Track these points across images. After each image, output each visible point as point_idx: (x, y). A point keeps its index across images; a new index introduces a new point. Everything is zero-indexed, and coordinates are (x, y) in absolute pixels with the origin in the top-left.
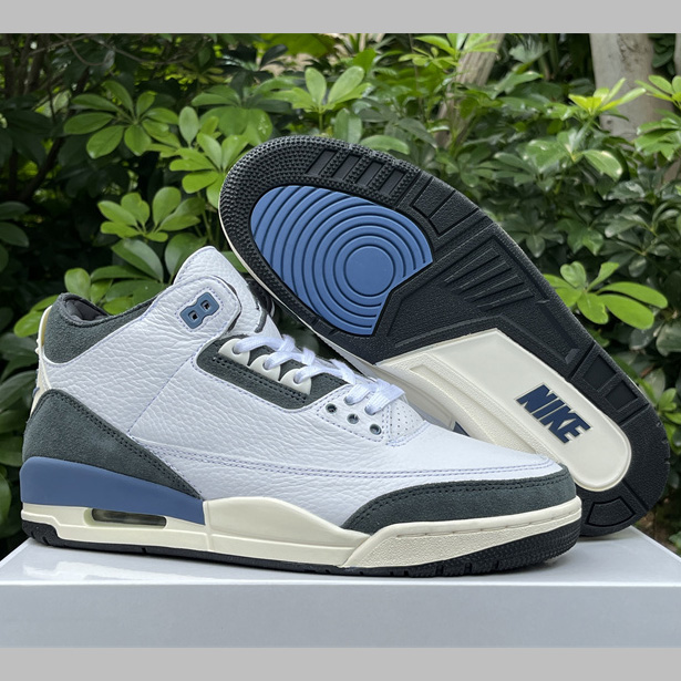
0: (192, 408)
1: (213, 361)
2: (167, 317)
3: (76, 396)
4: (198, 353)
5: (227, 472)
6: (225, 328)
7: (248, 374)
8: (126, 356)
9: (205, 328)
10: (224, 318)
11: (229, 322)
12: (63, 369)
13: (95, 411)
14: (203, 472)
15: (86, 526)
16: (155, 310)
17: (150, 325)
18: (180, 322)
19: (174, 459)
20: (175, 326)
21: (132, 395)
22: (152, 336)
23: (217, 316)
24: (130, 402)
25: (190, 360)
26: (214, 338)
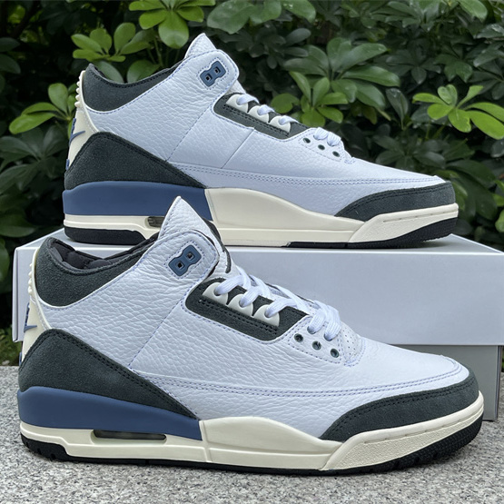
0: (185, 344)
1: (199, 303)
2: (157, 267)
3: (78, 336)
4: (186, 297)
5: (220, 397)
6: (207, 274)
7: (229, 312)
8: (124, 302)
9: (190, 274)
10: (205, 266)
11: (210, 269)
12: (62, 312)
13: (97, 349)
14: (197, 398)
15: (93, 445)
16: (146, 261)
17: (143, 275)
18: (168, 271)
19: (172, 387)
20: (165, 274)
21: (131, 335)
22: (146, 285)
23: (199, 265)
24: (129, 341)
25: (180, 303)
26: (198, 283)
